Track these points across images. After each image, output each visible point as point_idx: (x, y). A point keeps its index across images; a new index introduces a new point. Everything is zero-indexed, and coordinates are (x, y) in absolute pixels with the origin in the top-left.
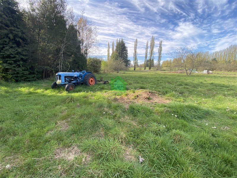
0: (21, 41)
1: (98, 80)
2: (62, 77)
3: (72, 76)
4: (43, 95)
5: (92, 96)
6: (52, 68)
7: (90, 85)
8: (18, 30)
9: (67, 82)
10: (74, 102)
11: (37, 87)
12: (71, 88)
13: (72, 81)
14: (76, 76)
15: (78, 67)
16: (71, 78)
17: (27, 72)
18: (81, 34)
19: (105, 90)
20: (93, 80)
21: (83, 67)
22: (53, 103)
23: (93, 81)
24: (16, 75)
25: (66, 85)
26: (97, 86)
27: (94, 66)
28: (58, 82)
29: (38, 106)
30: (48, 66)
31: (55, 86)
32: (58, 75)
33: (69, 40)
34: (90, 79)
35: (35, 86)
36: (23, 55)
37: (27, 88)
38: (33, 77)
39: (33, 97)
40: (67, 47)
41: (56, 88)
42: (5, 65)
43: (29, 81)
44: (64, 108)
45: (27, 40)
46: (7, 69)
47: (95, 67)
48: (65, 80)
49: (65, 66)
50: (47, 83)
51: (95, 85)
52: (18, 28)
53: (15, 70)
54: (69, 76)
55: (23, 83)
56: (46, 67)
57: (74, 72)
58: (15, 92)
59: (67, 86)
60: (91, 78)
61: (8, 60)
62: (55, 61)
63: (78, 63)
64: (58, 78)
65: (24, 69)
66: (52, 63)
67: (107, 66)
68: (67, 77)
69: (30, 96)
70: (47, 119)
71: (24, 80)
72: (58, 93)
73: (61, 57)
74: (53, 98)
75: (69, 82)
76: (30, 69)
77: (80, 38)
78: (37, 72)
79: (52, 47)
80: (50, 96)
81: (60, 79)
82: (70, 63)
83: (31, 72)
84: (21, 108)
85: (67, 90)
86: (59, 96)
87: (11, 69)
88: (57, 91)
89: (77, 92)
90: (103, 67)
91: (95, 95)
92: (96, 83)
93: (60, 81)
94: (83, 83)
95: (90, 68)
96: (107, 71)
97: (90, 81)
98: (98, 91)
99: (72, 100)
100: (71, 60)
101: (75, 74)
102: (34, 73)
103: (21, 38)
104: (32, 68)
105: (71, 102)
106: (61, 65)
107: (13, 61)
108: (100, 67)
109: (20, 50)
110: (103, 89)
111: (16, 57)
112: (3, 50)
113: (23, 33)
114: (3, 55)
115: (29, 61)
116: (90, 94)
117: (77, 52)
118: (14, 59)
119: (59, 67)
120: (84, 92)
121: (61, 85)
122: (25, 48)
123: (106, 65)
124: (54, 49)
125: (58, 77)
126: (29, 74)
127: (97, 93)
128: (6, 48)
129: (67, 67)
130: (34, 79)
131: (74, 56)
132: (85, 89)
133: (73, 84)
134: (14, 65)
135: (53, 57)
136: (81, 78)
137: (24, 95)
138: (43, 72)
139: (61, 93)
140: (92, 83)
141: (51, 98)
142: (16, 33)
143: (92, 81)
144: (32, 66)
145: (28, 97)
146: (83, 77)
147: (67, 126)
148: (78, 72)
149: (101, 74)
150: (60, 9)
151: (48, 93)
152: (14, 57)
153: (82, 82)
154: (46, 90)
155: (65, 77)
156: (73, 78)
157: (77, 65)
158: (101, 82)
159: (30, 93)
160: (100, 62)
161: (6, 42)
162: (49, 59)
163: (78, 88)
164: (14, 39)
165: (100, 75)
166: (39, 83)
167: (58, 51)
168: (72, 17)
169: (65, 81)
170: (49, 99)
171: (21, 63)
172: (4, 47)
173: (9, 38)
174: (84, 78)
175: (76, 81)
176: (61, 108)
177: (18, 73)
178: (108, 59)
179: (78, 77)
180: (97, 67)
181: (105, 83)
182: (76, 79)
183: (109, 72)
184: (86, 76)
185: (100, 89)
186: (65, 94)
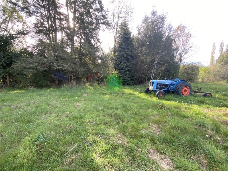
0: (130, 58)
1: (194, 90)
2: (154, 84)
3: (163, 84)
4: (139, 97)
5: (186, 108)
6: (146, 76)
7: (183, 95)
8: (129, 51)
9: (158, 89)
10: (165, 109)
11: (134, 90)
12: (162, 96)
13: (163, 88)
14: (167, 84)
15: (169, 75)
16: (163, 86)
17: (130, 79)
18: (177, 42)
19: (207, 106)
20: (187, 90)
21: (174, 75)
22: (146, 105)
23: (187, 92)
24: (124, 81)
25: (156, 91)
26: (193, 97)
27: (187, 74)
28: (151, 88)
29: (136, 105)
30: (143, 74)
31: (148, 91)
32: (151, 82)
33: (165, 50)
34: (183, 88)
35: (133, 89)
36: (129, 67)
37: (129, 90)
38: (133, 83)
39: (132, 97)
40: (161, 57)
41: (148, 93)
42: (120, 74)
43: (130, 85)
44: (155, 112)
45: (133, 57)
46: (120, 76)
47: (190, 74)
48: (157, 86)
49: (157, 74)
50: (140, 87)
51: (190, 96)
52: (129, 50)
53: (124, 77)
54: (160, 84)
55: (127, 86)
56: (142, 75)
57: (166, 80)
58: (123, 91)
59: (157, 93)
60: (185, 87)
61: (121, 71)
62: (149, 70)
63: (169, 71)
64: (151, 85)
65: (128, 77)
66: (146, 72)
67: (209, 73)
68: (159, 84)
69: (130, 96)
70: (142, 117)
71: (127, 84)
72: (149, 97)
73: (155, 66)
74: (146, 101)
75: (160, 89)
76: (132, 76)
77: (174, 46)
78: (135, 79)
79: (149, 59)
80: (143, 99)
81: (152, 86)
82: (161, 71)
83: (132, 79)
84: (126, 103)
85: (157, 96)
86: (150, 100)
87: (122, 76)
88: (148, 96)
89: (167, 100)
90: (201, 74)
91: (190, 109)
92: (191, 94)
93: (153, 88)
94: (174, 92)
95: (183, 76)
96: (208, 79)
97: (183, 90)
98: (194, 104)
99: (163, 107)
100: (163, 69)
101: (167, 82)
102: (133, 80)
103: (130, 56)
104: (133, 76)
105: (162, 109)
106: (153, 73)
107: (124, 71)
108: (197, 74)
109: (128, 64)
110: (202, 103)
111: (126, 69)
112: (120, 65)
113: (132, 52)
114: (120, 68)
115: (132, 71)
116: (183, 105)
117: (171, 60)
118: (125, 70)
119: (151, 75)
120: (175, 102)
121: (153, 91)
122: (131, 62)
123: (207, 72)
124: (150, 60)
125: (151, 83)
126: (131, 80)
127: (193, 106)
128: (122, 63)
129: (158, 75)
130: (133, 84)
131: (167, 64)
132: (176, 98)
133: (164, 92)
134: (124, 74)
135: (148, 67)
136: (172, 86)
137: (127, 94)
138: (139, 79)
139: (151, 98)
140: (186, 93)
141: (144, 101)
142: (128, 53)
143: (185, 90)
144: (133, 75)
145: (129, 96)
146: (175, 85)
147: (159, 132)
148: (170, 79)
149: (197, 83)
150: (160, 25)
151: (142, 96)
152: (124, 69)
153: (174, 90)
154: (141, 93)
155: (157, 84)
156: (164, 86)
157: (168, 73)
158: (198, 93)
159: (131, 94)
160: (198, 68)
161: (122, 60)
162: (145, 69)
163: (168, 96)
164: (126, 57)
165: (196, 85)
166: (135, 87)
167: (153, 61)
168: (170, 29)
169: (157, 88)
170: (143, 101)
171: (128, 72)
172: (120, 63)
173: (124, 57)
174: (176, 87)
175: (167, 89)
176: (152, 112)
177: (125, 79)
178: (211, 64)
179: (169, 85)
180: (192, 74)
181: (205, 95)
182: (167, 86)
183: (211, 81)
184: (179, 85)
185: (198, 102)
186: (155, 99)
